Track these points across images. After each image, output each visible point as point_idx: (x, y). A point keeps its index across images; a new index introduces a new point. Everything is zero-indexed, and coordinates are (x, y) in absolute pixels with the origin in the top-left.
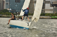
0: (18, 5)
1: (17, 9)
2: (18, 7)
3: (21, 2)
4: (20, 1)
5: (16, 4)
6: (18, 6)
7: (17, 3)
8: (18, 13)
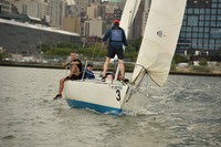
0: (202, 18)
1: (195, 35)
2: (201, 30)
3: (214, 6)
4: (211, 3)
5: (193, 14)
6: (201, 24)
7: (197, 11)
8: (197, 53)
